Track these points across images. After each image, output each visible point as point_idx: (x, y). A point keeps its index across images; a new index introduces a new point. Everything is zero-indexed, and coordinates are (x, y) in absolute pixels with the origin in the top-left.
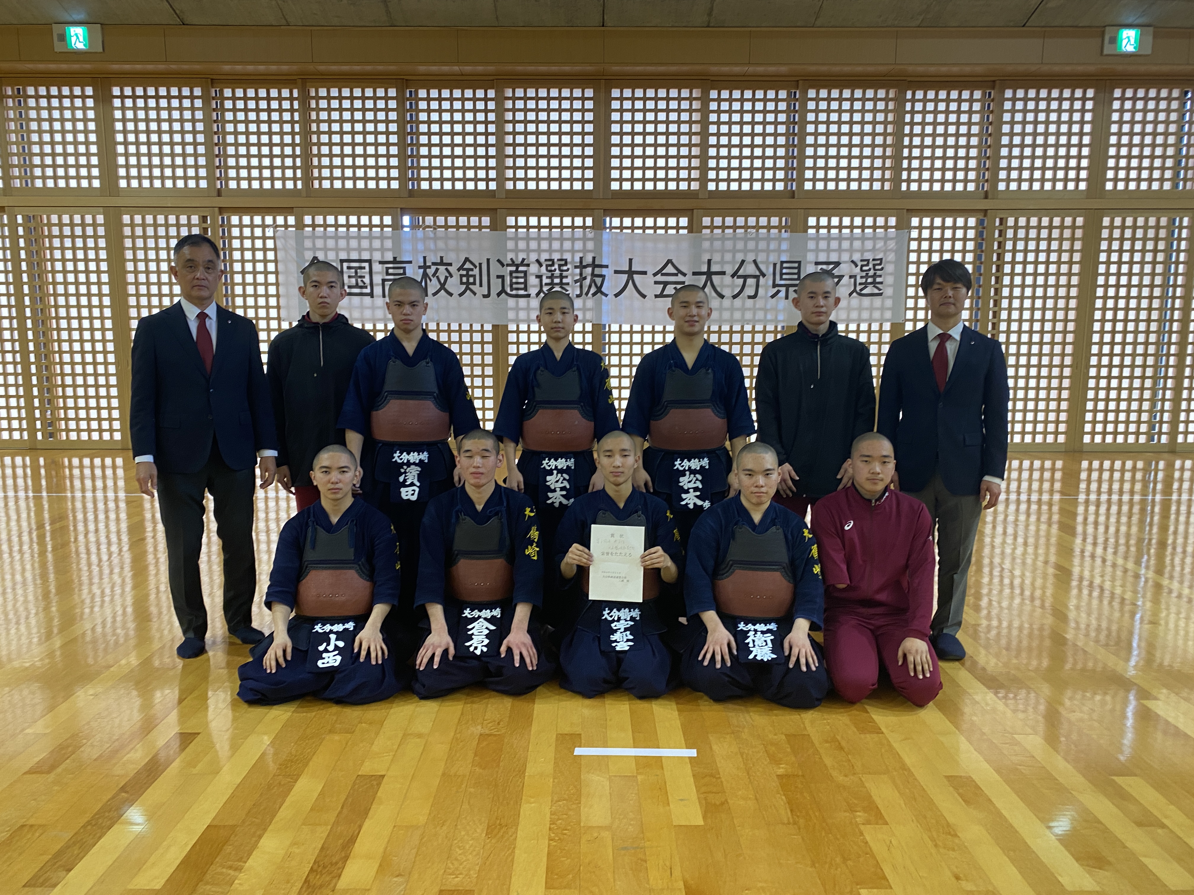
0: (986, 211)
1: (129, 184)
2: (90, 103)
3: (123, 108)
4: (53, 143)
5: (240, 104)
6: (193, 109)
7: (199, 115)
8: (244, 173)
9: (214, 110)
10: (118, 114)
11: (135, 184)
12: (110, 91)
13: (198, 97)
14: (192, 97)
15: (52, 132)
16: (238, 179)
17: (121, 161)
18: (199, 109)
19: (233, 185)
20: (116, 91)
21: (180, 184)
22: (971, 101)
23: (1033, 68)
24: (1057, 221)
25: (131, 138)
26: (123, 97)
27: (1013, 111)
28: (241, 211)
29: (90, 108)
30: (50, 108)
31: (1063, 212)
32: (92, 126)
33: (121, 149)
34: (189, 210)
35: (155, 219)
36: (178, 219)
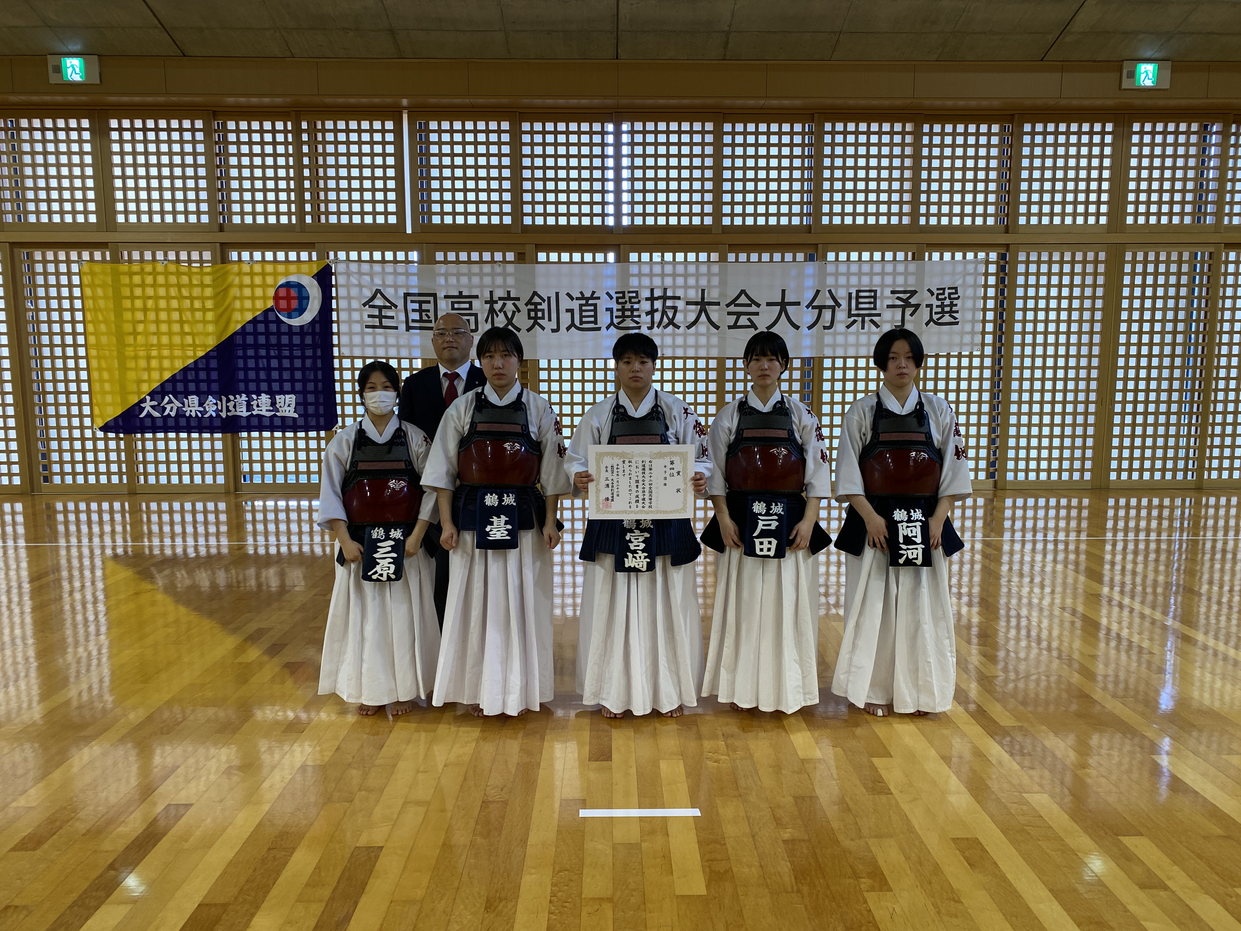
0: (1007, 246)
1: (127, 219)
2: (86, 135)
3: (121, 141)
4: (47, 177)
5: (244, 137)
6: (194, 142)
7: (200, 148)
8: (248, 208)
9: (216, 143)
10: (116, 147)
11: (133, 219)
12: (108, 124)
13: (199, 130)
14: (193, 130)
15: (46, 165)
16: (242, 213)
17: (119, 195)
18: (200, 142)
19: (237, 220)
20: (114, 123)
21: (181, 219)
22: (989, 135)
23: (1052, 102)
24: (1079, 256)
25: (130, 171)
26: (121, 130)
27: (1032, 145)
29: (87, 141)
30: (44, 141)
31: (1084, 246)
32: (88, 159)
33: (118, 183)
34: (190, 246)
35: (154, 255)
36: (177, 255)
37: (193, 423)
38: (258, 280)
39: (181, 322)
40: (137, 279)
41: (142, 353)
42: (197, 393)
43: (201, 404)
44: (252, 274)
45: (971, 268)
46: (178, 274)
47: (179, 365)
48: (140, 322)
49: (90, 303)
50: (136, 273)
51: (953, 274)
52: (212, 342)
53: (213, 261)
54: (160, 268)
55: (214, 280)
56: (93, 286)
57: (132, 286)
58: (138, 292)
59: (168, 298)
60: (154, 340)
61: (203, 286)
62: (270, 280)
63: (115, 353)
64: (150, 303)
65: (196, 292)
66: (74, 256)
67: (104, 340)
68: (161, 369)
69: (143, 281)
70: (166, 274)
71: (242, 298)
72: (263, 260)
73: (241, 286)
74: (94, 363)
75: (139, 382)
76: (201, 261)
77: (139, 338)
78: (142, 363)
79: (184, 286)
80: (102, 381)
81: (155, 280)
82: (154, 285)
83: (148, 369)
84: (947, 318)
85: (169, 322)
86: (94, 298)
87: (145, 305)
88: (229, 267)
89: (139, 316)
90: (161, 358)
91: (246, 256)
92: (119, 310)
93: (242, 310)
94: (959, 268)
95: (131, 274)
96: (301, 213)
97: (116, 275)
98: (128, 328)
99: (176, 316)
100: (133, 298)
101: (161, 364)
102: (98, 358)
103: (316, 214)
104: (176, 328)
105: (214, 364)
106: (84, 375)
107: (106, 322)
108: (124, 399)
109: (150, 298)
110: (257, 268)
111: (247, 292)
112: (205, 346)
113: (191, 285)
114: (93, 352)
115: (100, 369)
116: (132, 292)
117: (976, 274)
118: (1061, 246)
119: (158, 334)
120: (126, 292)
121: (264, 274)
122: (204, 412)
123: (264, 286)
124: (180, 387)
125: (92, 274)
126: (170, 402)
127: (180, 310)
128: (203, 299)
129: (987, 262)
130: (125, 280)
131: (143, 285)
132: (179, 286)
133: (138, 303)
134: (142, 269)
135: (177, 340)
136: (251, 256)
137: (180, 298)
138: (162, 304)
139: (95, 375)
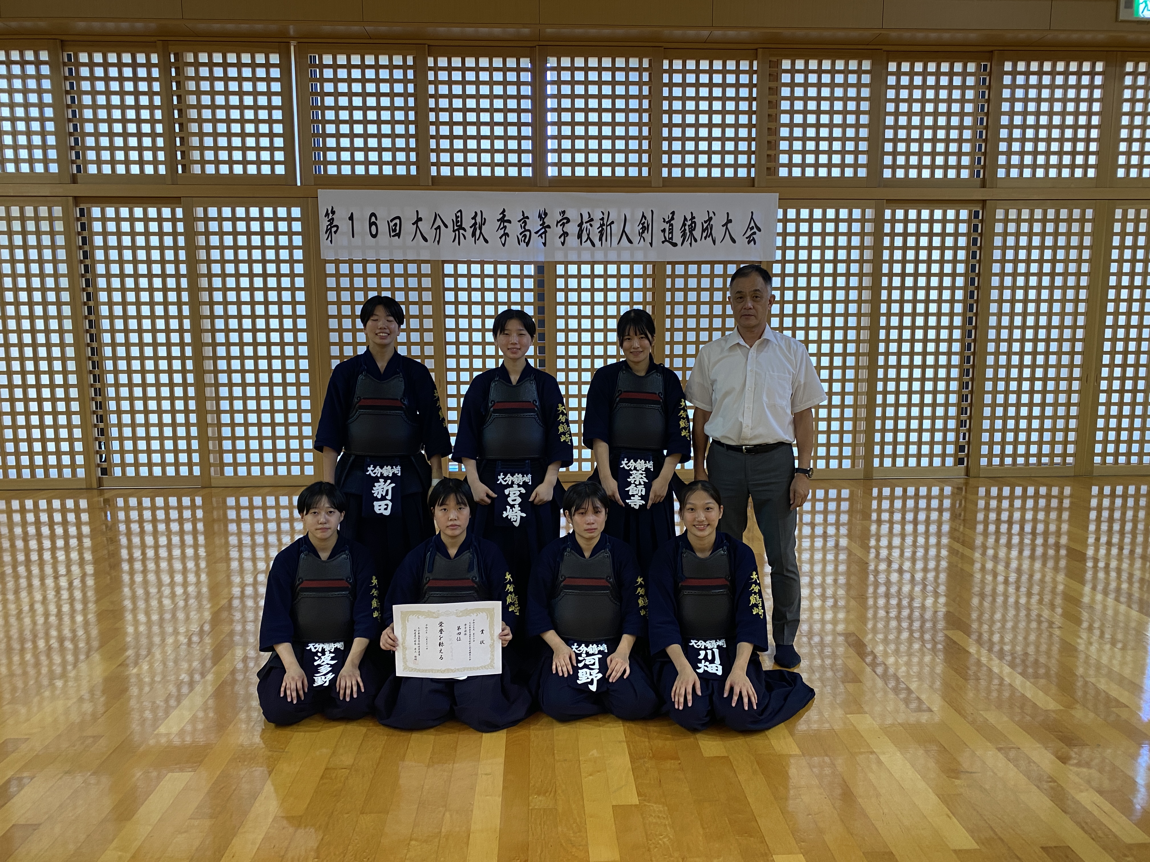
0: (981, 202)
5: (99, 72)
6: (39, 77)
7: (46, 84)
8: (106, 155)
9: (66, 78)
13: (44, 63)
14: (38, 63)
16: (99, 162)
19: (92, 169)
21: (24, 168)
22: (964, 74)
24: (1064, 214)
27: (1013, 86)
28: (104, 201)
31: (1070, 203)
34: (37, 200)
118: (1044, 203)
129: (957, 221)
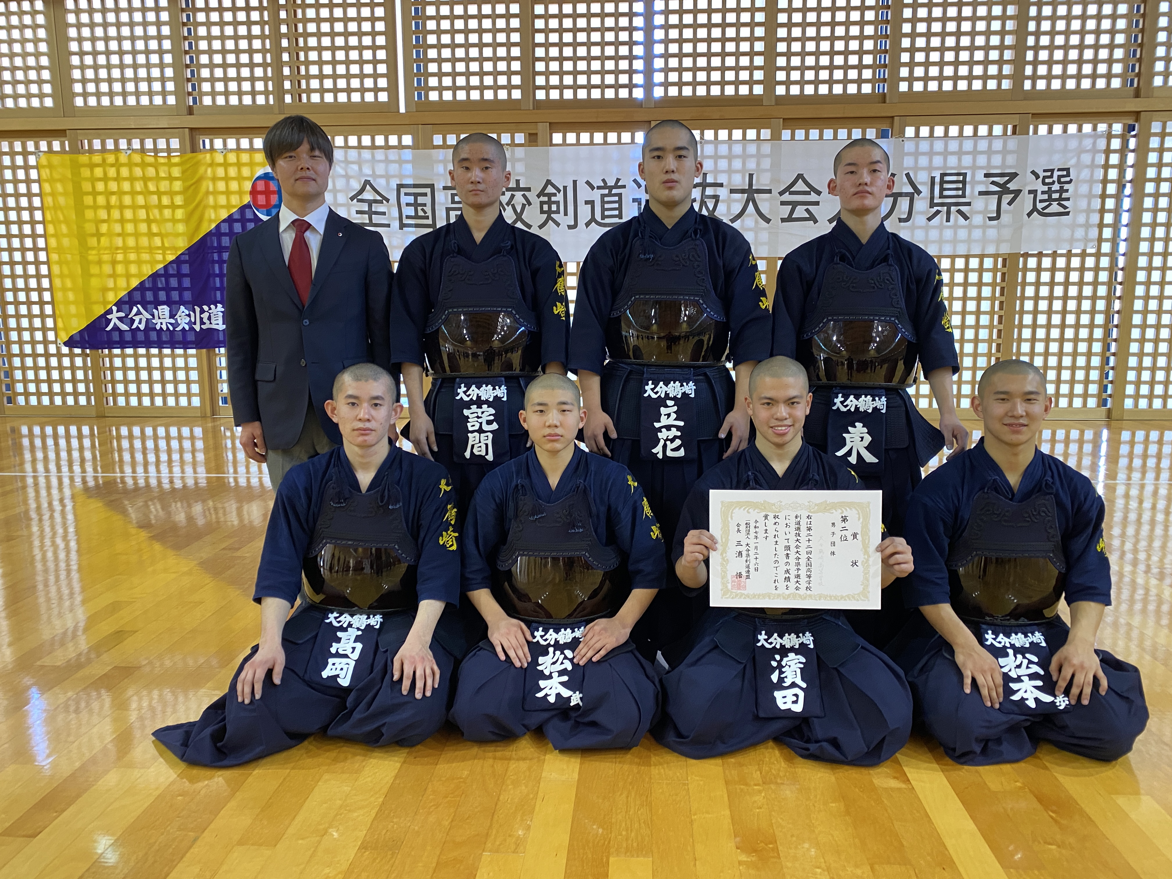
0: (1137, 114)
1: (85, 102)
7: (165, 16)
8: (220, 87)
9: (183, 10)
11: (92, 101)
16: (213, 94)
17: (76, 74)
18: (164, 9)
19: (208, 101)
21: (145, 101)
25: (87, 46)
33: (75, 60)
34: (156, 132)
35: (116, 144)
36: (142, 143)
37: (164, 338)
38: (232, 172)
39: (149, 221)
40: (98, 172)
41: (106, 257)
42: (168, 302)
43: (172, 316)
44: (226, 165)
45: (1088, 143)
46: (144, 165)
47: (147, 271)
48: (104, 221)
49: (49, 200)
50: (98, 165)
51: (1065, 150)
52: (182, 244)
53: (182, 150)
54: (123, 158)
55: (183, 172)
56: (51, 181)
57: (94, 180)
58: (100, 186)
59: (133, 193)
60: (119, 242)
61: (171, 179)
62: (246, 172)
63: (78, 257)
64: (114, 199)
65: (164, 186)
66: (31, 146)
67: (66, 242)
68: (128, 276)
69: (105, 173)
70: (130, 165)
71: (216, 193)
72: (238, 149)
73: (214, 179)
74: (56, 269)
75: (105, 290)
76: (169, 150)
77: (103, 239)
78: (107, 269)
79: (151, 179)
80: (64, 289)
81: (118, 172)
82: (118, 179)
83: (114, 275)
84: (1055, 208)
85: (135, 221)
86: (53, 194)
87: (108, 202)
88: (200, 156)
89: (103, 214)
90: (127, 262)
91: (218, 143)
92: (80, 208)
93: (216, 207)
94: (1073, 144)
95: (92, 166)
96: (280, 92)
97: (76, 167)
98: (90, 228)
99: (142, 214)
100: (95, 193)
101: (127, 270)
102: (60, 263)
103: (297, 92)
104: (143, 227)
105: (186, 269)
106: (45, 283)
107: (67, 222)
108: (89, 310)
109: (113, 193)
110: (232, 158)
111: (221, 186)
112: (175, 249)
113: (158, 178)
114: (54, 257)
115: (62, 276)
116: (93, 187)
117: (1094, 151)
119: (123, 235)
120: (87, 186)
121: (239, 165)
122: (175, 325)
123: (240, 178)
124: (149, 296)
125: (50, 166)
126: (139, 313)
127: (146, 207)
128: (171, 194)
129: (1109, 136)
130: (86, 172)
131: (105, 179)
132: (145, 179)
133: (101, 200)
134: (104, 160)
135: (144, 241)
136: (225, 144)
137: (146, 193)
138: (127, 200)
139: (57, 282)
